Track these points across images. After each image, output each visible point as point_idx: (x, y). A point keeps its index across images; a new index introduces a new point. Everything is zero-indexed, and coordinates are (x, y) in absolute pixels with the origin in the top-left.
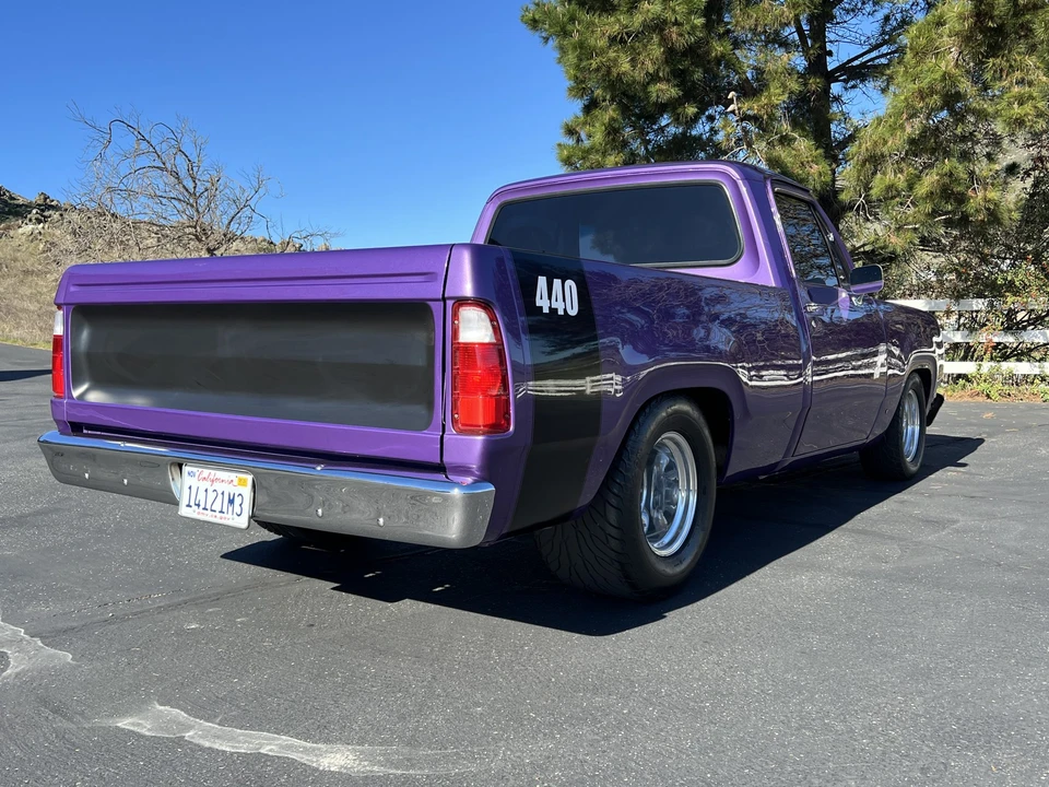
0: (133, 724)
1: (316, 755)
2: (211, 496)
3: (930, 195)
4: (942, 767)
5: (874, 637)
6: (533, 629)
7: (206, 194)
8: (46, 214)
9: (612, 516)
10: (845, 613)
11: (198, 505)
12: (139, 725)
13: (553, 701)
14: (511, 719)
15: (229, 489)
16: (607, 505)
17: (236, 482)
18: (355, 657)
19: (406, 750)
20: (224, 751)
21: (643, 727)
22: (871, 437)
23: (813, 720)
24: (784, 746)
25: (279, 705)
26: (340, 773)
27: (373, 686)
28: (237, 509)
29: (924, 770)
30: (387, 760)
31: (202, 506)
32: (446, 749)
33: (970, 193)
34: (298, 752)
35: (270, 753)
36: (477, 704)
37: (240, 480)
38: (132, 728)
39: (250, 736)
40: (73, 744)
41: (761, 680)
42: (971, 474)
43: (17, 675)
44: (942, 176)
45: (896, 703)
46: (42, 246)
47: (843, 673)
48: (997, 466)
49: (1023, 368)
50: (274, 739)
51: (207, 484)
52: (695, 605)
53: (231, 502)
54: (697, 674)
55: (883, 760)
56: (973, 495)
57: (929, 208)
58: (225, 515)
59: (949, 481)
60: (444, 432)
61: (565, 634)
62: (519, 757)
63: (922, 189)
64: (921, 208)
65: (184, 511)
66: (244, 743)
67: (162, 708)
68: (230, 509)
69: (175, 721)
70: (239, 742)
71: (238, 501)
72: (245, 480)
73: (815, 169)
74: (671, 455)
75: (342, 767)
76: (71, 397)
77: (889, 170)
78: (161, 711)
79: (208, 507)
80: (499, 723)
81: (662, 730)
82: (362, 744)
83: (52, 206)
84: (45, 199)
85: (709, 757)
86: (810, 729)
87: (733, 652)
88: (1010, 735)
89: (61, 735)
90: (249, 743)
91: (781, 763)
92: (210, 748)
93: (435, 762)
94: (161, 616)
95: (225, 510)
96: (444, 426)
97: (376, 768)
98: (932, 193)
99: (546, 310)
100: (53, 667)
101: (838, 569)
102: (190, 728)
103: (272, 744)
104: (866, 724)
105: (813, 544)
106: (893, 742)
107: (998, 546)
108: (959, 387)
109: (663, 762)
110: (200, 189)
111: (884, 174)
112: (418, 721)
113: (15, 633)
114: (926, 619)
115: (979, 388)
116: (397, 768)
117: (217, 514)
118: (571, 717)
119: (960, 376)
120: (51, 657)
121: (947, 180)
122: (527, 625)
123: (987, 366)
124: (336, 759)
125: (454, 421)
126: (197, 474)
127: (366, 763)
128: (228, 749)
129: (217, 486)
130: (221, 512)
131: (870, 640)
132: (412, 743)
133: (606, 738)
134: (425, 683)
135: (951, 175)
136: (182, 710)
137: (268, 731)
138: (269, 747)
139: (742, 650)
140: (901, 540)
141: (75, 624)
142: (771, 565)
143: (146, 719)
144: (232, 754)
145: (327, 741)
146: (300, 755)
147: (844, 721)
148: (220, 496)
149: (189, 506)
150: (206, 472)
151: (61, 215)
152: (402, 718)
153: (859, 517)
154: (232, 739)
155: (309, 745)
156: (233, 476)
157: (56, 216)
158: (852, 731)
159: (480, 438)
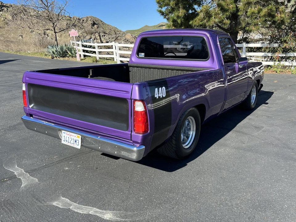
0: (57, 204)
1: (103, 214)
2: (70, 139)
3: (265, 16)
4: (253, 217)
5: (239, 172)
6: (154, 169)
7: (51, 6)
8: (3, 8)
9: (174, 142)
10: (232, 163)
11: (67, 141)
12: (58, 204)
13: (160, 195)
14: (150, 202)
15: (75, 138)
16: (173, 139)
17: (77, 137)
18: (109, 180)
19: (125, 212)
20: (81, 213)
21: (182, 204)
22: (244, 99)
23: (223, 202)
24: (216, 210)
25: (92, 197)
26: (109, 220)
27: (115, 190)
28: (77, 144)
29: (249, 218)
30: (120, 216)
31: (68, 141)
32: (134, 212)
33: (276, 14)
34: (99, 213)
35: (92, 214)
36: (141, 197)
37: (78, 136)
38: (57, 205)
39: (86, 208)
40: (43, 211)
41: (211, 188)
42: (269, 107)
43: (25, 186)
44: (268, 10)
45: (244, 195)
46: (2, 19)
47: (231, 185)
48: (276, 104)
49: (287, 63)
50: (92, 209)
51: (69, 136)
52: (194, 160)
53: (76, 141)
54: (195, 185)
55: (240, 215)
56: (269, 116)
57: (264, 19)
58: (74, 145)
59: (263, 110)
60: (131, 132)
61: (162, 171)
62: (152, 215)
63: (262, 13)
64: (262, 19)
65: (63, 142)
66: (85, 210)
67: (63, 198)
68: (76, 143)
69: (67, 203)
70: (84, 210)
71: (77, 142)
72: (79, 137)
73: (231, 6)
74: (189, 122)
75: (110, 218)
76: (29, 107)
77: (253, 7)
78: (63, 199)
79: (69, 142)
80: (147, 203)
81: (186, 205)
82: (114, 211)
83: (4, 6)
84: (2, 3)
85: (198, 214)
86: (223, 205)
87: (204, 178)
88: (270, 206)
89: (39, 207)
90: (86, 210)
91: (215, 216)
92: (77, 212)
93: (132, 217)
94: (58, 165)
95: (74, 143)
96: (131, 131)
97: (118, 219)
98: (265, 15)
99: (157, 98)
100: (34, 183)
101: (232, 146)
102: (71, 205)
103: (92, 211)
104: (236, 203)
105: (225, 136)
106: (242, 209)
107: (273, 137)
108: (268, 69)
109: (187, 216)
110: (49, 4)
111: (251, 8)
112: (127, 203)
113: (21, 171)
114: (253, 165)
115: (274, 70)
116: (123, 219)
117: (72, 144)
118: (164, 201)
119: (269, 66)
120: (33, 180)
121: (270, 11)
122: (152, 168)
123: (277, 63)
124: (108, 216)
125: (134, 130)
126: (66, 133)
127: (115, 217)
128: (81, 212)
129: (71, 137)
130: (73, 144)
131: (238, 173)
132: (126, 210)
133: (173, 208)
134: (128, 189)
135: (271, 9)
136: (68, 199)
137: (90, 206)
138: (91, 212)
139: (207, 177)
140: (249, 135)
141: (36, 168)
142: (214, 145)
143: (60, 202)
144: (83, 214)
145: (105, 210)
146: (99, 214)
147: (231, 202)
148: (72, 140)
149: (64, 141)
150: (68, 133)
151: (7, 9)
152: (123, 201)
153: (238, 125)
154: (82, 209)
155: (101, 211)
156: (76, 135)
157: (5, 9)
158: (233, 205)
159: (141, 135)
